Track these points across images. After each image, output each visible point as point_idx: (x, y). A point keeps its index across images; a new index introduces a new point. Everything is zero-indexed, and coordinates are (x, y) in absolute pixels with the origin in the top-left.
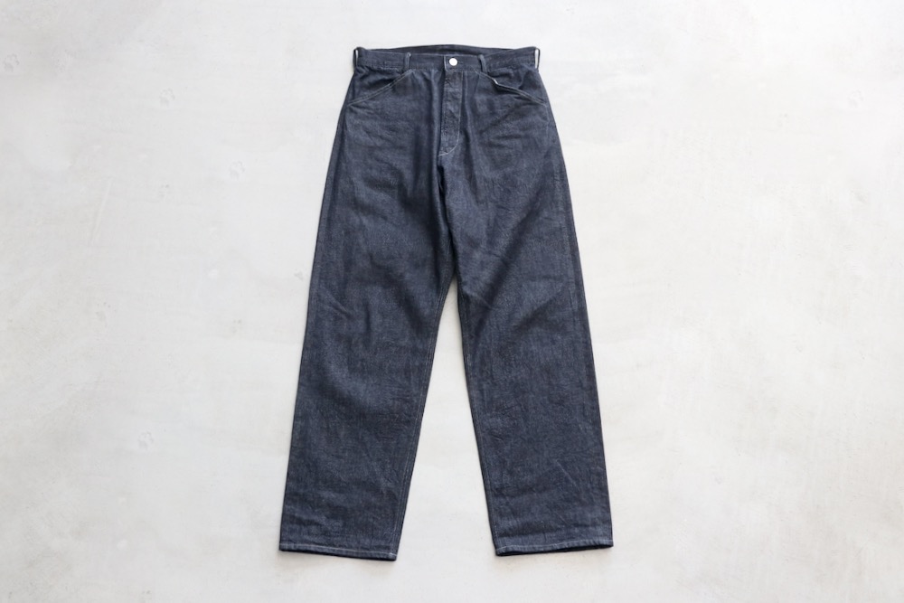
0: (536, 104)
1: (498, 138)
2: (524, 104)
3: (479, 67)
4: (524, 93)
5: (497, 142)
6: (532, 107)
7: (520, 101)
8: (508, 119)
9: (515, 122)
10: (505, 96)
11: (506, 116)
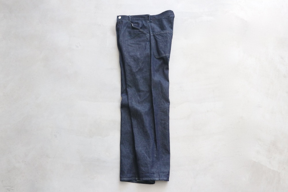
0: (145, 34)
1: (131, 43)
2: (141, 34)
3: (128, 19)
4: (141, 30)
5: (130, 44)
6: (144, 35)
7: (140, 32)
8: (135, 38)
9: (137, 39)
10: (135, 30)
11: (135, 37)
